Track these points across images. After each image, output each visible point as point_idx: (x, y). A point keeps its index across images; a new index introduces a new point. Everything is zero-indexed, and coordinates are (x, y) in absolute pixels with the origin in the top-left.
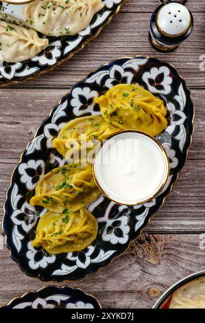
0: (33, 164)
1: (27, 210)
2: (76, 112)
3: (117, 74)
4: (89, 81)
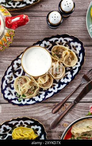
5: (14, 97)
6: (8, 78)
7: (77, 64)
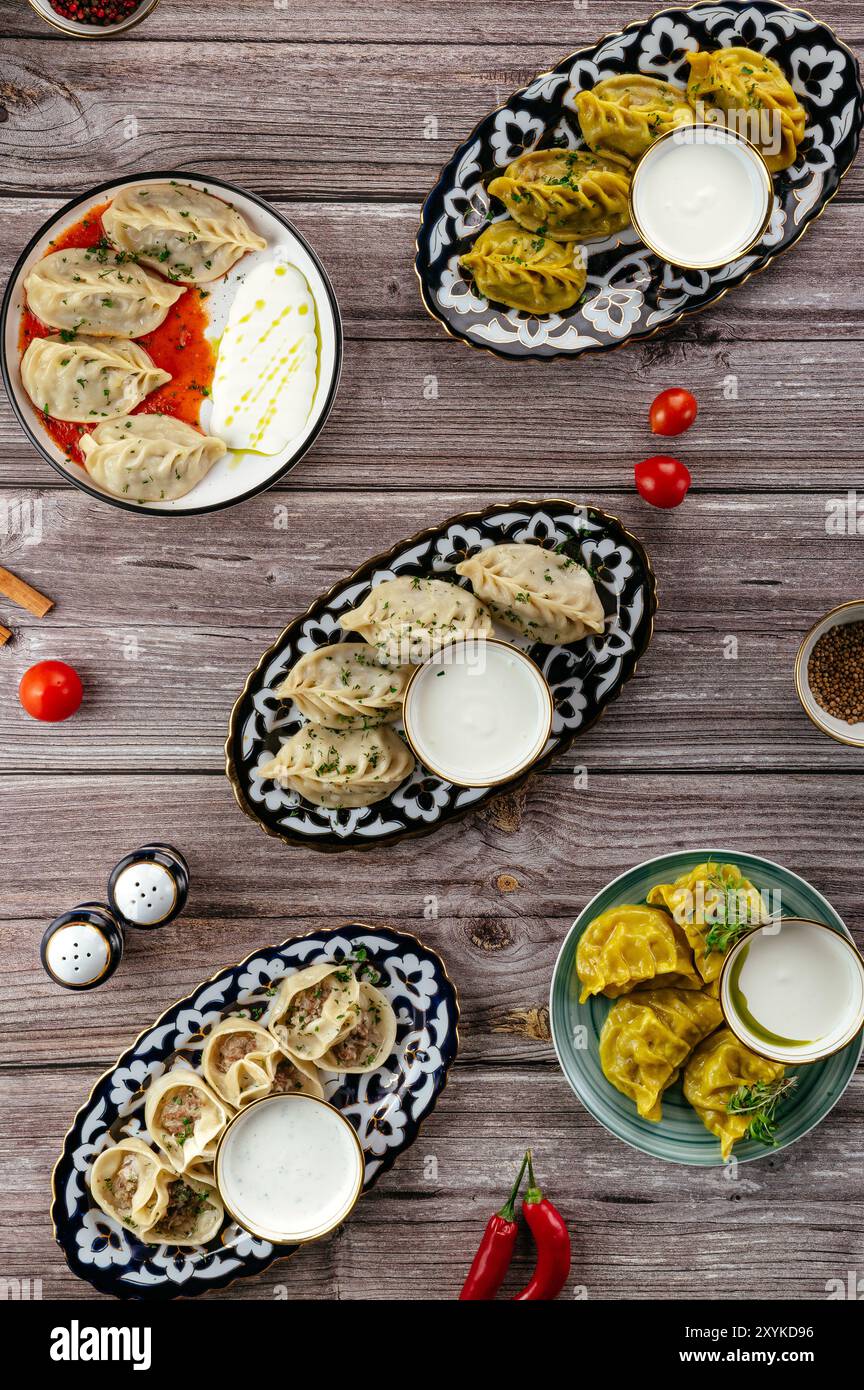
0: (525, 121)
1: (474, 198)
2: (644, 61)
3: (750, 26)
4: (695, 16)
5: (391, 963)
6: (427, 1058)
7: (91, 1159)
